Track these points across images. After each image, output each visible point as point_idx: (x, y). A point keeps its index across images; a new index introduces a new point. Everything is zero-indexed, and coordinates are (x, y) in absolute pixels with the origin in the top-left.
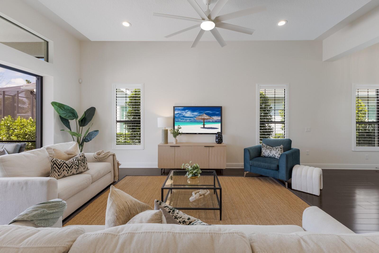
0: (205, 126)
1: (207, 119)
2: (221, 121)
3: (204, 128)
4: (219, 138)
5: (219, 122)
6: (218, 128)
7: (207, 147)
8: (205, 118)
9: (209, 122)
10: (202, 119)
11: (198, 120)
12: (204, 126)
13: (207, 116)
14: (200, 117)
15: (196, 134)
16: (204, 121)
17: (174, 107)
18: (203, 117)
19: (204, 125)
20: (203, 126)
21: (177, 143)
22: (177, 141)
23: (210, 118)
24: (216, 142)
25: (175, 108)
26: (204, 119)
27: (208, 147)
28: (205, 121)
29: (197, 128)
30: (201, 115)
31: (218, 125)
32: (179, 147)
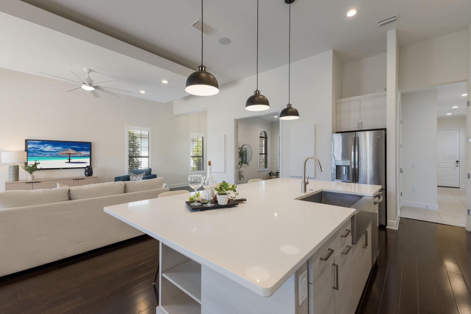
0: (71, 161)
1: (74, 154)
2: (90, 156)
3: (70, 162)
4: (89, 171)
5: (87, 157)
6: (87, 163)
7: (76, 180)
8: (71, 152)
10: (66, 154)
11: (61, 154)
13: (74, 151)
14: (65, 152)
15: (59, 169)
16: (69, 156)
17: (26, 141)
18: (68, 152)
19: (69, 160)
20: (68, 161)
21: (33, 179)
22: (33, 177)
23: (77, 152)
24: (86, 175)
25: (28, 141)
26: (70, 154)
27: (78, 180)
28: (71, 155)
29: (61, 163)
30: (66, 150)
31: (87, 160)
32: (40, 182)
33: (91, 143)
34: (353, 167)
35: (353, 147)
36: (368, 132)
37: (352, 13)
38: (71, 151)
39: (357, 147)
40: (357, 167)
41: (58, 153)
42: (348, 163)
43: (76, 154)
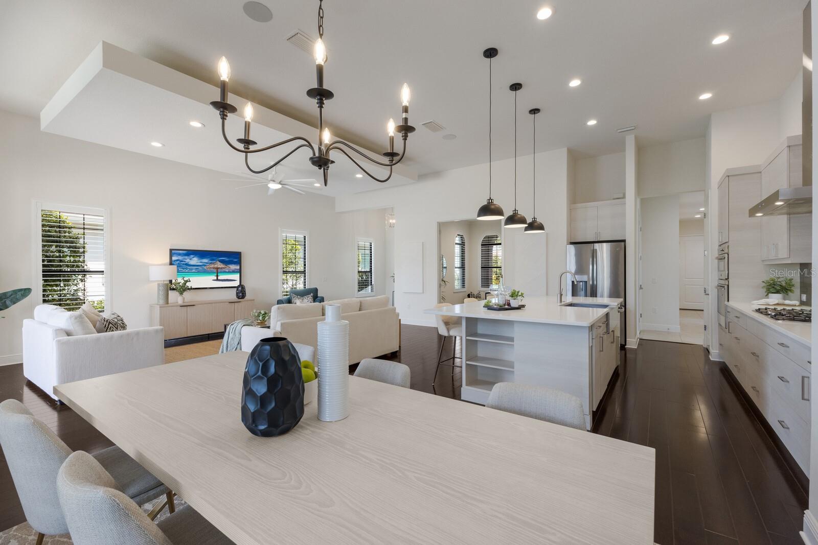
0: (219, 278)
1: (222, 268)
2: (240, 271)
3: (217, 280)
4: (241, 292)
5: (237, 272)
6: (235, 280)
8: (219, 266)
9: (225, 272)
10: (214, 268)
11: (208, 269)
12: (217, 278)
13: (222, 264)
14: (212, 266)
15: (206, 288)
16: (217, 271)
17: (171, 250)
18: (216, 266)
19: (217, 276)
20: (215, 278)
21: (185, 302)
22: (184, 299)
23: (225, 266)
24: (238, 296)
25: (173, 251)
26: (217, 268)
27: (233, 304)
28: (219, 270)
29: (207, 281)
30: (214, 263)
31: (236, 276)
32: (194, 305)
33: (240, 253)
34: (591, 283)
35: (591, 260)
36: (605, 244)
37: (592, 122)
38: (220, 265)
39: (595, 260)
40: (595, 283)
41: (205, 268)
42: (585, 278)
43: (224, 268)
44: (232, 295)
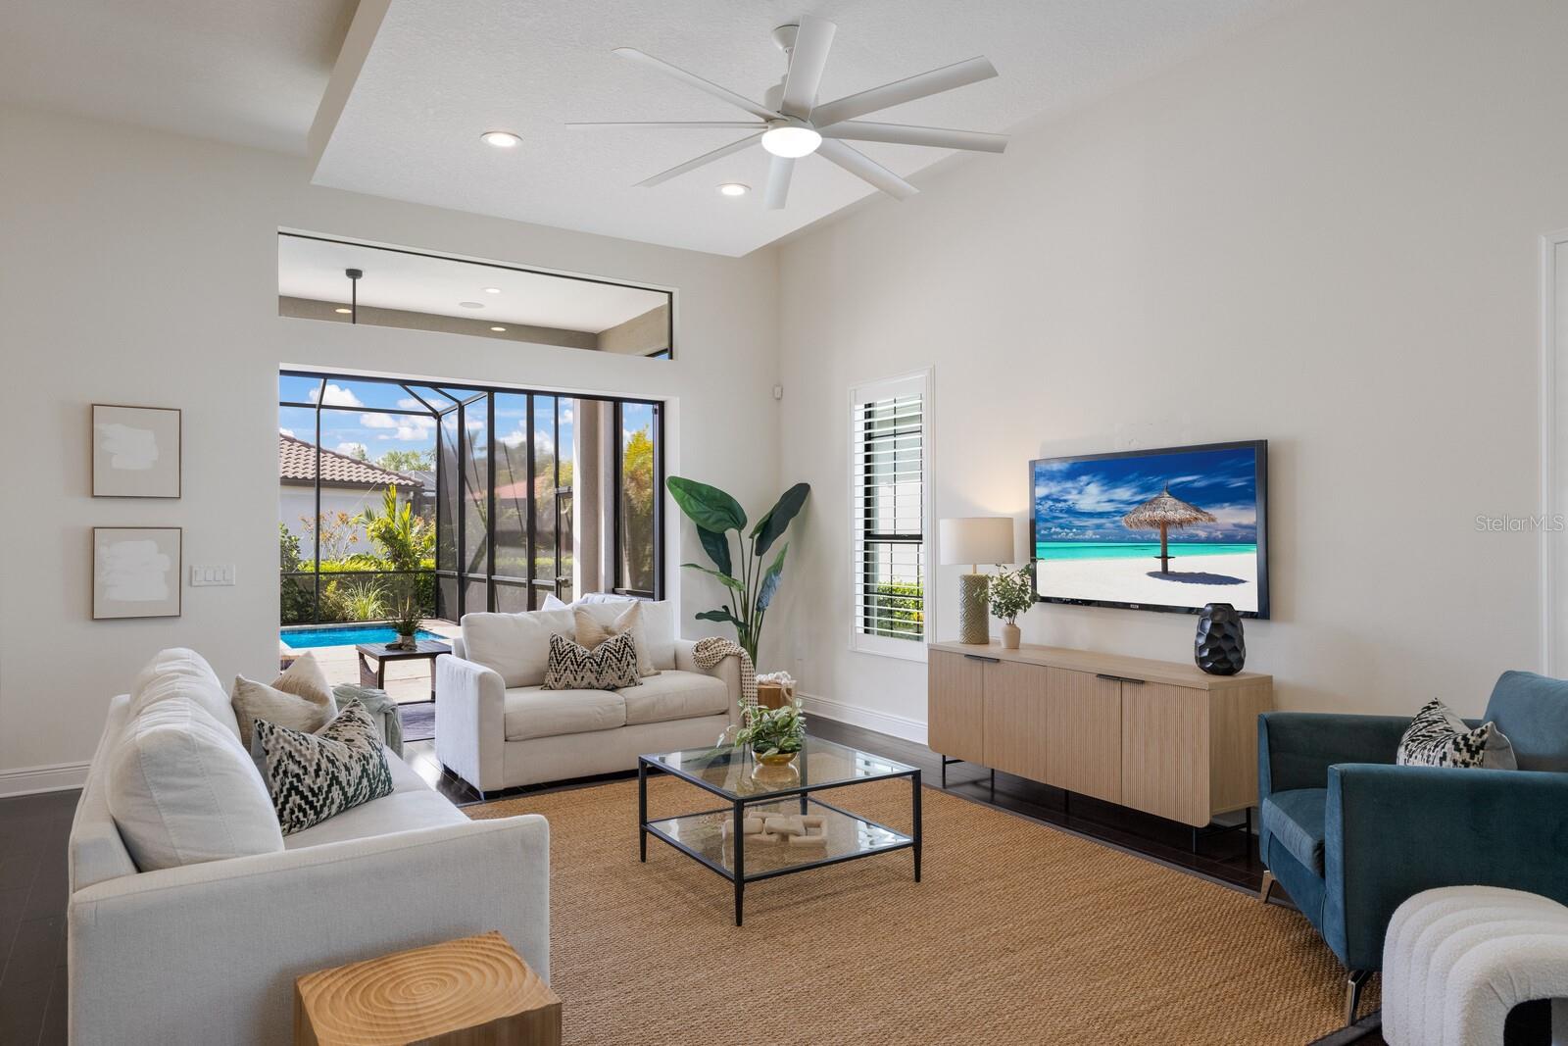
0: (1172, 566)
1: (1181, 523)
3: (1165, 574)
6: (1243, 582)
7: (1111, 683)
8: (1171, 515)
9: (1193, 540)
10: (1152, 523)
11: (1134, 529)
12: (1165, 566)
13: (1180, 504)
14: (1147, 514)
15: (1126, 606)
16: (1164, 535)
17: (1033, 464)
18: (1159, 514)
19: (1165, 557)
20: (1157, 565)
23: (1194, 514)
26: (1165, 524)
28: (1172, 533)
29: (1130, 574)
30: (1151, 502)
31: (1243, 563)
33: (1268, 444)
38: (1173, 509)
41: (1122, 521)
43: (1189, 522)
44: (1180, 644)
